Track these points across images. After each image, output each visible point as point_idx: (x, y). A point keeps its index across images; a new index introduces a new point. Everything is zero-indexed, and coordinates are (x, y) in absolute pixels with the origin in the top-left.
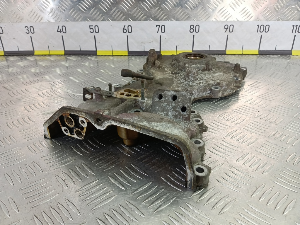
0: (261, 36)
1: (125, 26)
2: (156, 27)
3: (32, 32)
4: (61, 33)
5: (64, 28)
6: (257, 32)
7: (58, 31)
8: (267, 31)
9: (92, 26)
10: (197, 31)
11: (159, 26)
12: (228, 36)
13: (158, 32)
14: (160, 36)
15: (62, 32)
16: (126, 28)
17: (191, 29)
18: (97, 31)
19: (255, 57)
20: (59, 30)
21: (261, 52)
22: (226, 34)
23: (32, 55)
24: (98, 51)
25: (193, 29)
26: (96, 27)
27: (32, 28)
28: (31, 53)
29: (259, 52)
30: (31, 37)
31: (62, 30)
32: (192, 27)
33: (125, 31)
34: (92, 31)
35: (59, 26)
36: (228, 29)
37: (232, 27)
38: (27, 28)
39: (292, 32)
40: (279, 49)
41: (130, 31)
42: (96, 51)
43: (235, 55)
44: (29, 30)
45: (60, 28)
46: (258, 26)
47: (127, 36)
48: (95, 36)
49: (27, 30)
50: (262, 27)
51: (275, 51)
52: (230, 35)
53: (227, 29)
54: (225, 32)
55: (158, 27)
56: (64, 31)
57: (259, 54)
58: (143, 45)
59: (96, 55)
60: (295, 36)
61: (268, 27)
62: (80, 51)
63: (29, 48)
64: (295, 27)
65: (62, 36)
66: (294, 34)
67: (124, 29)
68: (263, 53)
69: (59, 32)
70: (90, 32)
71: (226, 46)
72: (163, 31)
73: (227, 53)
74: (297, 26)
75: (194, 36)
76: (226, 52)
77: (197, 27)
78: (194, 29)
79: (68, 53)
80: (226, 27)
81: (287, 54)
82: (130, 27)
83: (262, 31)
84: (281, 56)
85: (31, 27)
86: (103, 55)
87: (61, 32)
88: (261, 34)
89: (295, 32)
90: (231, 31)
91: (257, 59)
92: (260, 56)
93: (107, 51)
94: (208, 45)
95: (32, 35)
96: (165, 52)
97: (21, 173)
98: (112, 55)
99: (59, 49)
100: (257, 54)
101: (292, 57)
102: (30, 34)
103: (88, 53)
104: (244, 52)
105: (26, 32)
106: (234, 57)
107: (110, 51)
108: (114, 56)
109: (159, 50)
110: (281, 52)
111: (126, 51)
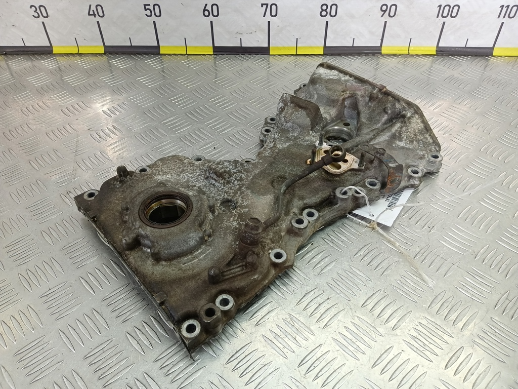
0: (444, 23)
1: (206, 5)
2: (262, 6)
3: (45, 15)
4: (95, 17)
5: (99, 8)
6: (438, 17)
7: (89, 14)
8: (454, 15)
9: (149, 5)
10: (333, 14)
11: (267, 5)
12: (386, 22)
13: (264, 16)
14: (269, 22)
15: (97, 16)
16: (209, 8)
17: (323, 10)
18: (158, 14)
19: (431, 59)
20: (91, 12)
21: (441, 51)
22: (383, 20)
23: (49, 54)
24: (163, 46)
25: (326, 10)
26: (156, 7)
27: (42, 9)
28: (45, 52)
29: (436, 51)
30: (43, 23)
31: (96, 13)
32: (324, 8)
33: (206, 13)
34: (149, 14)
35: (90, 6)
36: (387, 12)
37: (394, 7)
38: (33, 9)
39: (499, 17)
40: (472, 44)
41: (215, 14)
42: (158, 47)
43: (395, 55)
44: (38, 11)
45: (93, 8)
46: (440, 6)
47: (211, 22)
48: (154, 22)
49: (35, 11)
50: (447, 8)
51: (464, 50)
52: (389, 20)
53: (385, 11)
54: (382, 16)
55: (265, 6)
56: (101, 14)
57: (437, 55)
58: (240, 36)
59: (159, 54)
60: (503, 23)
61: (456, 8)
62: (131, 46)
63: (40, 41)
64: (505, 9)
65: (98, 22)
66: (501, 20)
67: (205, 10)
68: (443, 53)
69: (91, 15)
70: (146, 15)
71: (382, 40)
72: (274, 14)
73: (383, 52)
74: (508, 6)
75: (327, 23)
76: (381, 50)
77: (334, 7)
78: (328, 10)
79: (112, 51)
80: (384, 8)
81: (483, 53)
82: (215, 7)
83: (445, 14)
84: (476, 57)
85: (40, 6)
86: (170, 55)
87: (94, 15)
88: (444, 20)
89: (504, 17)
90: (392, 14)
91: (431, 66)
92: (439, 57)
93: (176, 47)
94: (351, 38)
95: (45, 20)
96: (278, 48)
97: (80, 330)
98: (187, 54)
99: (95, 44)
100: (434, 55)
101: (492, 59)
102: (41, 19)
103: (145, 50)
104: (413, 50)
105: (34, 16)
106: (395, 60)
107: (182, 47)
108: (189, 57)
109: (266, 45)
110: (475, 50)
111: (209, 47)
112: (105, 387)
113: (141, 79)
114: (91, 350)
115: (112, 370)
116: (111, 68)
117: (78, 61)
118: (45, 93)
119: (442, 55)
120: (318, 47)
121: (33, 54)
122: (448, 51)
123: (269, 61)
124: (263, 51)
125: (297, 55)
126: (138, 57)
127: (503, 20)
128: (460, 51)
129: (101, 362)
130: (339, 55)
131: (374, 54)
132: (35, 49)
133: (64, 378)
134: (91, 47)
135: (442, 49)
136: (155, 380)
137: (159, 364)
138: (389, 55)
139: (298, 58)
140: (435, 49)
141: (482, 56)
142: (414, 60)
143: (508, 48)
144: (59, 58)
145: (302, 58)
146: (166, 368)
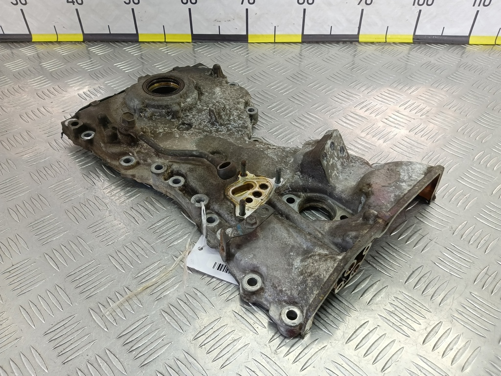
0: (420, 11)
3: (24, 3)
4: (74, 4)
6: (414, 5)
7: (68, 2)
8: (429, 3)
10: (311, 1)
12: (363, 10)
13: (242, 3)
14: (247, 10)
15: (76, 3)
18: (136, 1)
19: (408, 47)
21: (418, 39)
22: (360, 8)
23: (28, 42)
24: (141, 34)
28: (25, 40)
29: (413, 39)
30: (22, 10)
34: (128, 1)
39: (474, 6)
40: (448, 32)
42: (137, 35)
43: (372, 43)
47: (190, 9)
48: (133, 9)
51: (441, 38)
52: (366, 8)
54: (359, 4)
56: (80, 2)
57: (414, 43)
58: (218, 24)
59: (137, 41)
60: (478, 11)
62: (110, 34)
63: (22, 30)
65: (77, 10)
66: (476, 8)
68: (420, 41)
69: (70, 2)
70: (125, 2)
71: (359, 28)
72: (251, 1)
73: (360, 40)
75: (305, 10)
76: (358, 38)
79: (91, 39)
81: (460, 42)
83: (421, 2)
84: (453, 45)
86: (148, 42)
87: (73, 2)
88: (421, 8)
89: (479, 6)
90: (369, 2)
91: (409, 54)
92: (416, 45)
93: (155, 35)
94: (329, 26)
95: (23, 7)
96: (256, 36)
97: (41, 306)
98: (165, 42)
99: (74, 32)
100: (411, 43)
101: (468, 47)
102: (20, 6)
103: (124, 38)
104: (390, 38)
105: (12, 3)
106: (372, 48)
107: (161, 34)
108: (168, 44)
109: (245, 33)
110: (451, 38)
111: (188, 35)
112: (64, 364)
113: (118, 65)
114: (52, 326)
115: (73, 346)
116: (89, 55)
117: (57, 48)
118: (22, 78)
119: (419, 43)
120: (296, 35)
121: (12, 42)
122: (425, 39)
123: (247, 48)
124: (242, 39)
125: (275, 43)
126: (117, 45)
127: (479, 8)
128: (436, 40)
129: (61, 338)
130: (317, 42)
131: (351, 42)
132: (15, 37)
133: (21, 355)
134: (69, 35)
135: (418, 37)
136: (117, 357)
137: (122, 340)
138: (366, 43)
139: (276, 45)
140: (412, 37)
141: (459, 44)
142: (391, 48)
143: (484, 37)
144: (38, 47)
145: (280, 45)
146: (129, 344)
